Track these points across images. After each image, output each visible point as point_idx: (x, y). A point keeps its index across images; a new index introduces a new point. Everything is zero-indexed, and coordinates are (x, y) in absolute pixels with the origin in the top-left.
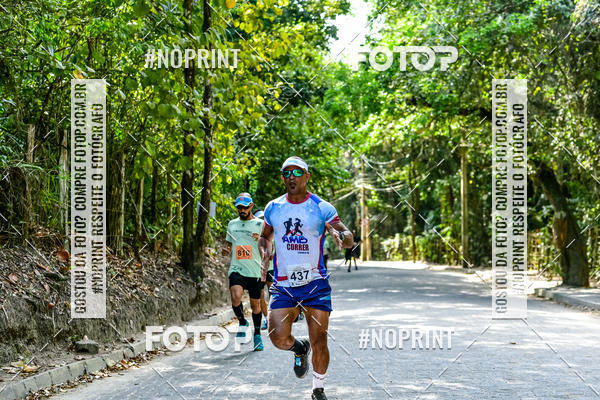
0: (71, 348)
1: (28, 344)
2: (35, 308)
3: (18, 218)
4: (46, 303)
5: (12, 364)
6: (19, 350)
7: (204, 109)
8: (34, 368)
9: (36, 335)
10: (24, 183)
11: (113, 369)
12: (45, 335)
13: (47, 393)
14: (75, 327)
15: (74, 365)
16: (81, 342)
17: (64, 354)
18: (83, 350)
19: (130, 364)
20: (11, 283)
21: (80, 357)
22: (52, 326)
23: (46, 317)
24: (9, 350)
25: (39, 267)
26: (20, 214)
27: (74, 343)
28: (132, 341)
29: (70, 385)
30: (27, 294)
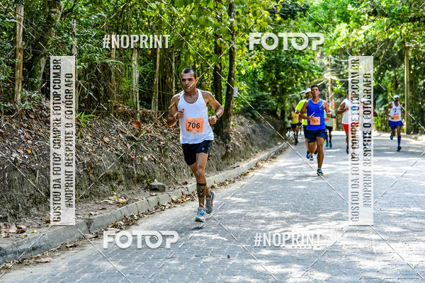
0: (147, 188)
1: (119, 185)
2: (122, 160)
3: (107, 98)
4: (129, 157)
5: (110, 198)
6: (113, 189)
7: (230, 20)
8: (125, 200)
9: (123, 179)
10: (110, 73)
11: (177, 202)
12: (129, 178)
13: (136, 218)
14: (148, 174)
15: (151, 199)
16: (153, 184)
17: (142, 192)
18: (155, 189)
19: (187, 199)
20: (105, 143)
21: (154, 194)
22: (134, 173)
23: (130, 166)
24: (107, 188)
25: (122, 132)
26: (108, 95)
27: (148, 184)
28: (186, 183)
29: (149, 213)
30: (116, 150)
